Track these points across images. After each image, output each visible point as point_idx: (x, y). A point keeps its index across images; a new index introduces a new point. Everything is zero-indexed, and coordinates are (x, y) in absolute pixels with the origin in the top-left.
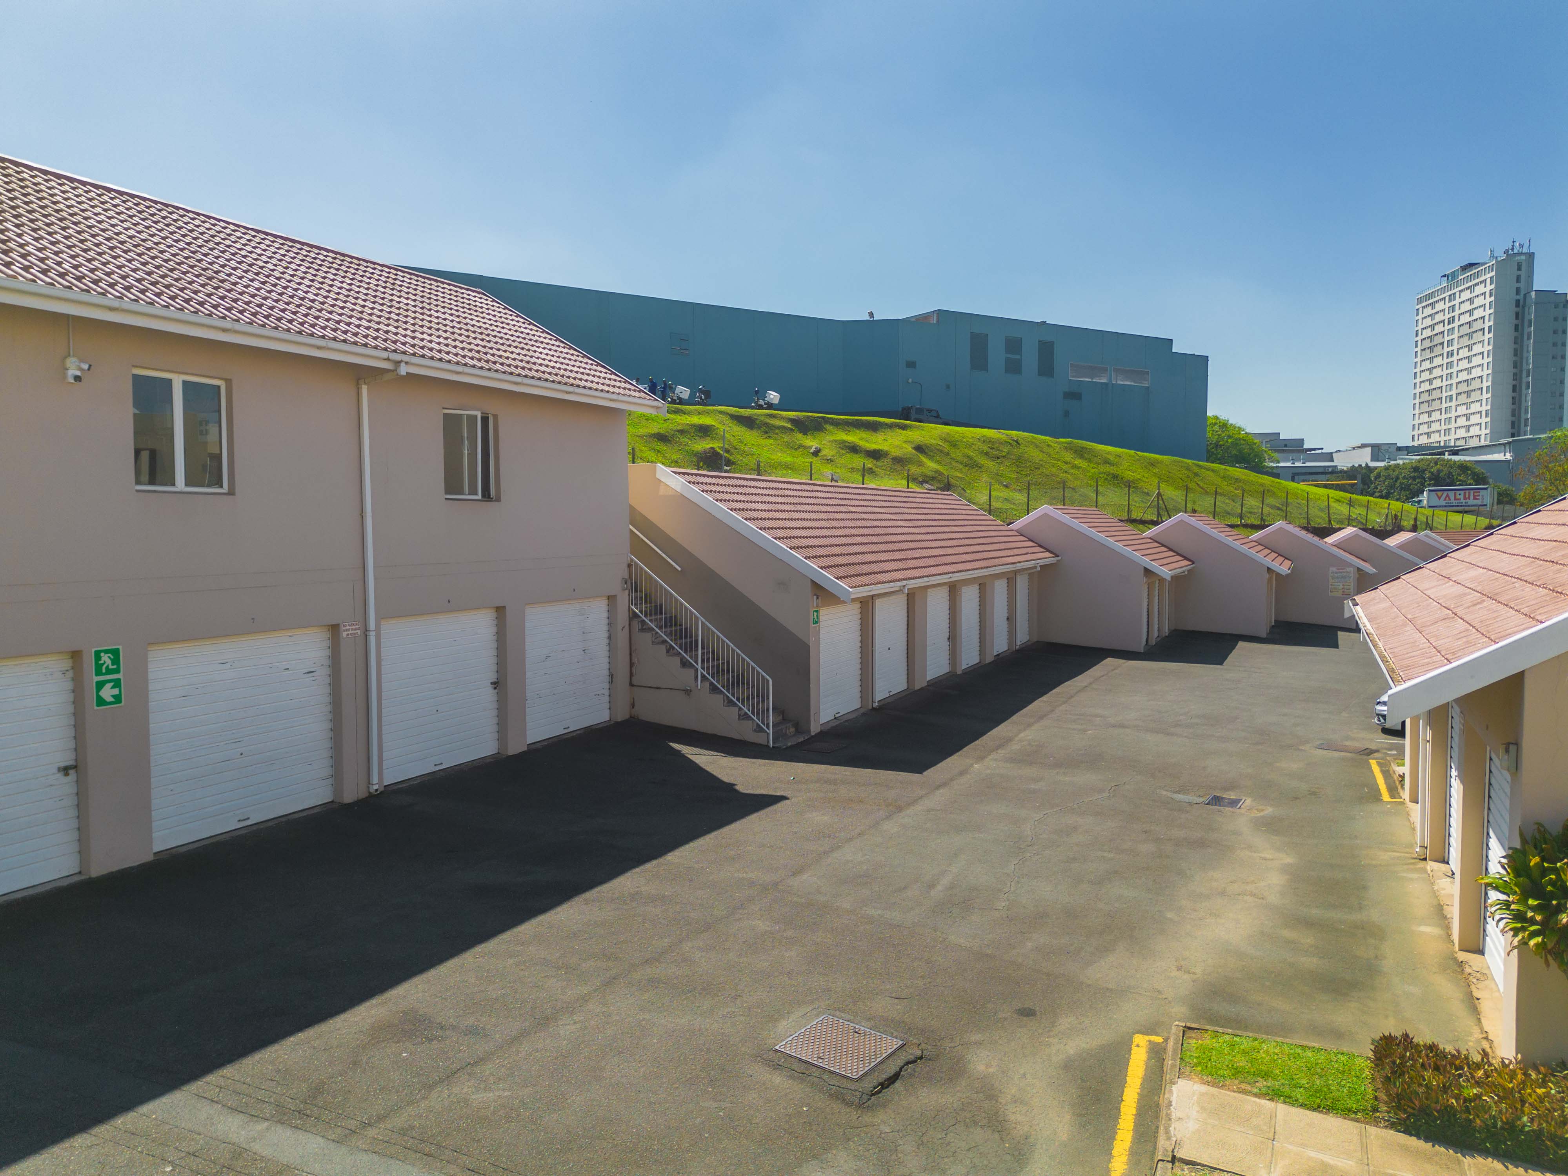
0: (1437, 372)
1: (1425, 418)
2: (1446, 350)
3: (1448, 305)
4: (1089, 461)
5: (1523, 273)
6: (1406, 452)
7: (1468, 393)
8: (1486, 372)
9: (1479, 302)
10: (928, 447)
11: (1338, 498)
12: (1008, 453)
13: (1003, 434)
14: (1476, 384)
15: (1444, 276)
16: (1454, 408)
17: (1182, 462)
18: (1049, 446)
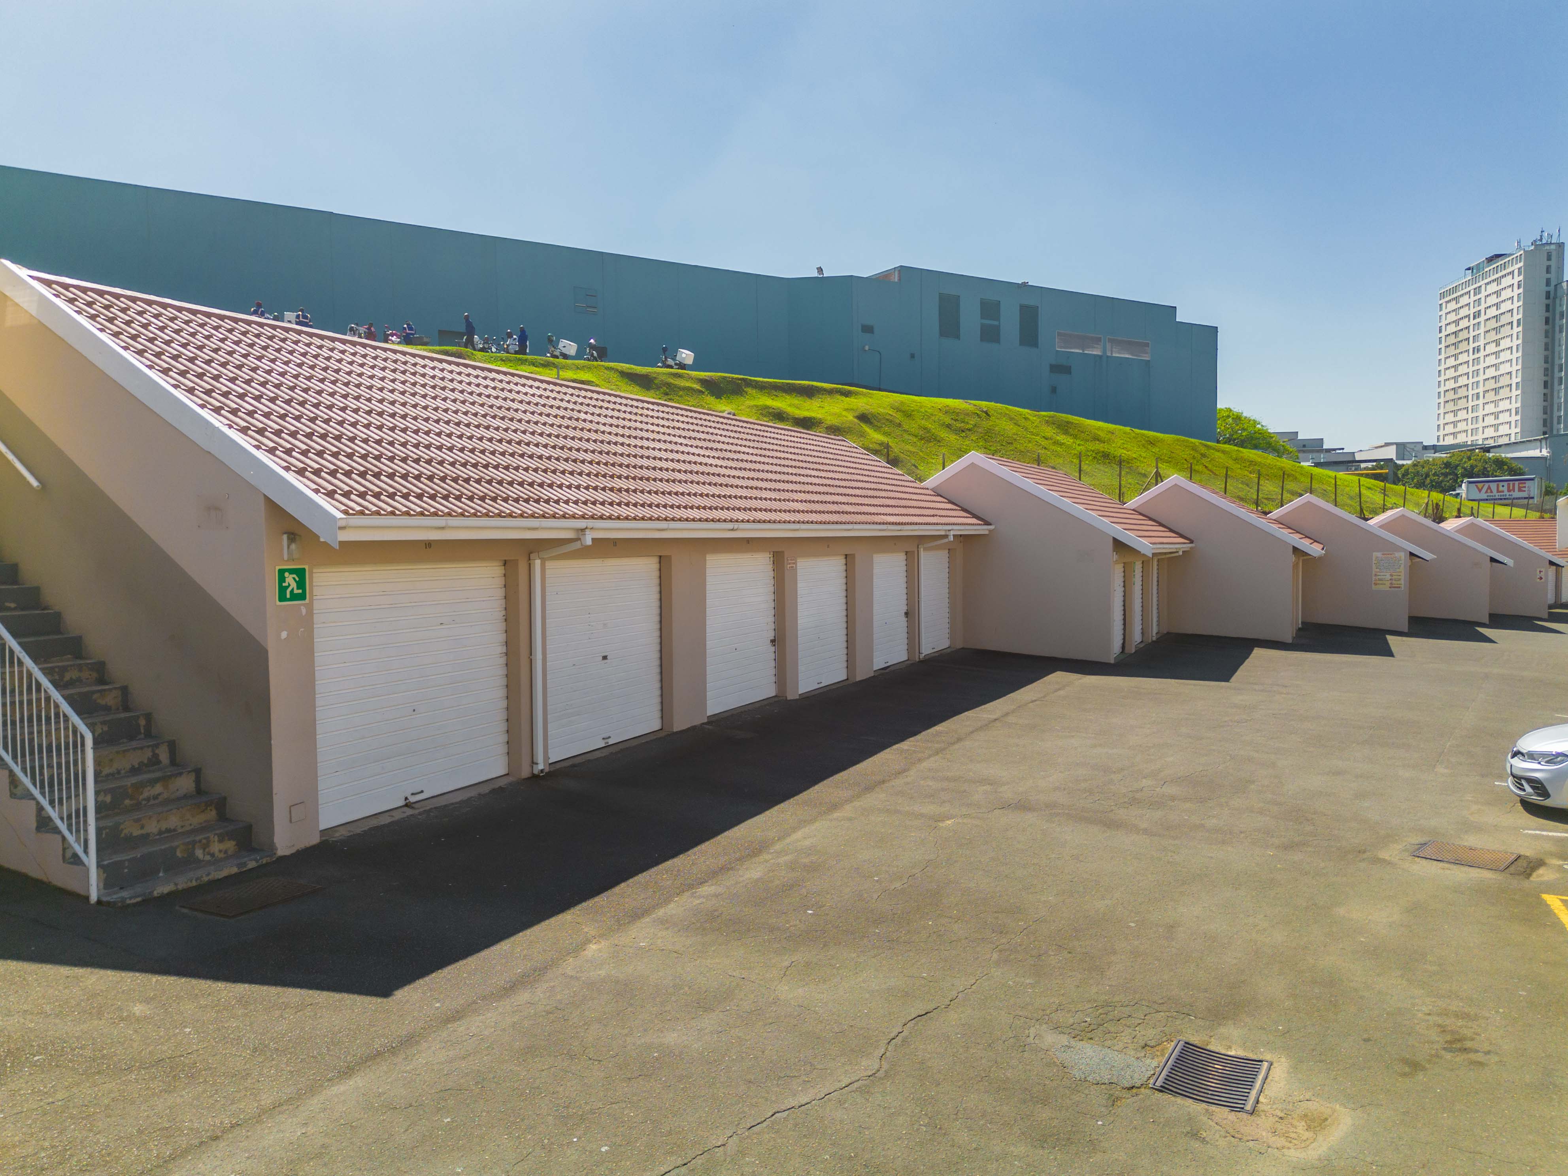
0: (1463, 369)
1: (1450, 418)
2: (1472, 345)
3: (1473, 298)
4: (1075, 437)
5: (1553, 263)
6: (1433, 451)
7: (1496, 390)
8: (1515, 368)
9: (1506, 294)
10: (874, 416)
11: (1369, 485)
12: (975, 426)
13: (970, 404)
14: (1504, 381)
15: (1469, 269)
16: (1481, 406)
17: (1188, 441)
18: (1026, 419)
